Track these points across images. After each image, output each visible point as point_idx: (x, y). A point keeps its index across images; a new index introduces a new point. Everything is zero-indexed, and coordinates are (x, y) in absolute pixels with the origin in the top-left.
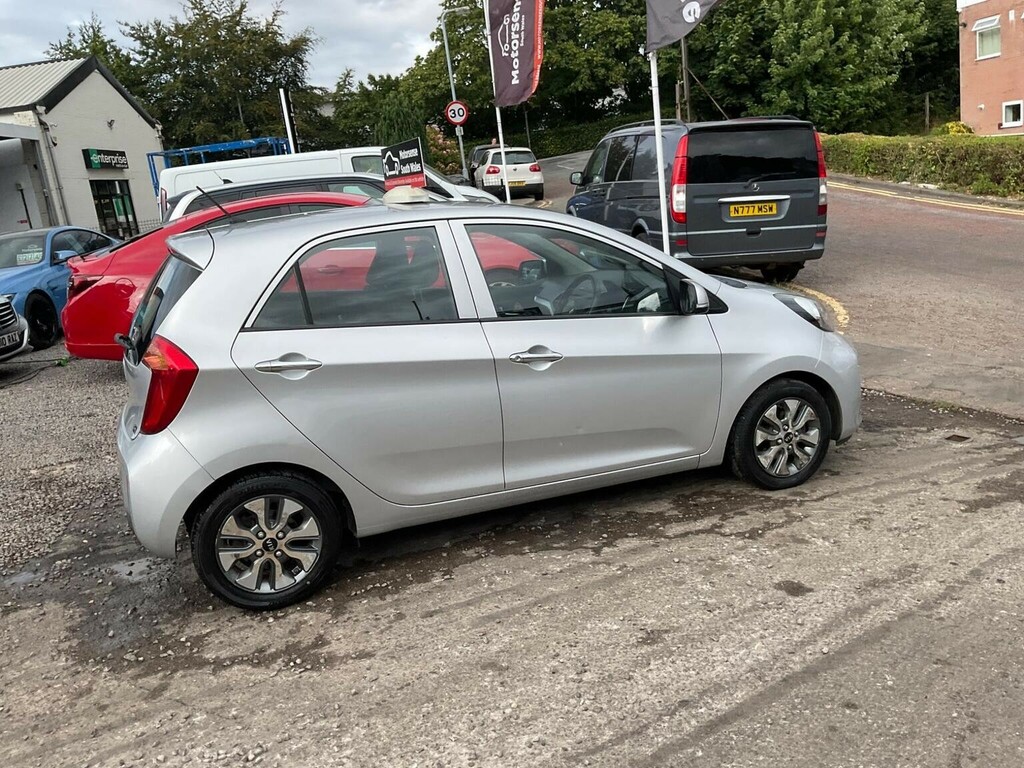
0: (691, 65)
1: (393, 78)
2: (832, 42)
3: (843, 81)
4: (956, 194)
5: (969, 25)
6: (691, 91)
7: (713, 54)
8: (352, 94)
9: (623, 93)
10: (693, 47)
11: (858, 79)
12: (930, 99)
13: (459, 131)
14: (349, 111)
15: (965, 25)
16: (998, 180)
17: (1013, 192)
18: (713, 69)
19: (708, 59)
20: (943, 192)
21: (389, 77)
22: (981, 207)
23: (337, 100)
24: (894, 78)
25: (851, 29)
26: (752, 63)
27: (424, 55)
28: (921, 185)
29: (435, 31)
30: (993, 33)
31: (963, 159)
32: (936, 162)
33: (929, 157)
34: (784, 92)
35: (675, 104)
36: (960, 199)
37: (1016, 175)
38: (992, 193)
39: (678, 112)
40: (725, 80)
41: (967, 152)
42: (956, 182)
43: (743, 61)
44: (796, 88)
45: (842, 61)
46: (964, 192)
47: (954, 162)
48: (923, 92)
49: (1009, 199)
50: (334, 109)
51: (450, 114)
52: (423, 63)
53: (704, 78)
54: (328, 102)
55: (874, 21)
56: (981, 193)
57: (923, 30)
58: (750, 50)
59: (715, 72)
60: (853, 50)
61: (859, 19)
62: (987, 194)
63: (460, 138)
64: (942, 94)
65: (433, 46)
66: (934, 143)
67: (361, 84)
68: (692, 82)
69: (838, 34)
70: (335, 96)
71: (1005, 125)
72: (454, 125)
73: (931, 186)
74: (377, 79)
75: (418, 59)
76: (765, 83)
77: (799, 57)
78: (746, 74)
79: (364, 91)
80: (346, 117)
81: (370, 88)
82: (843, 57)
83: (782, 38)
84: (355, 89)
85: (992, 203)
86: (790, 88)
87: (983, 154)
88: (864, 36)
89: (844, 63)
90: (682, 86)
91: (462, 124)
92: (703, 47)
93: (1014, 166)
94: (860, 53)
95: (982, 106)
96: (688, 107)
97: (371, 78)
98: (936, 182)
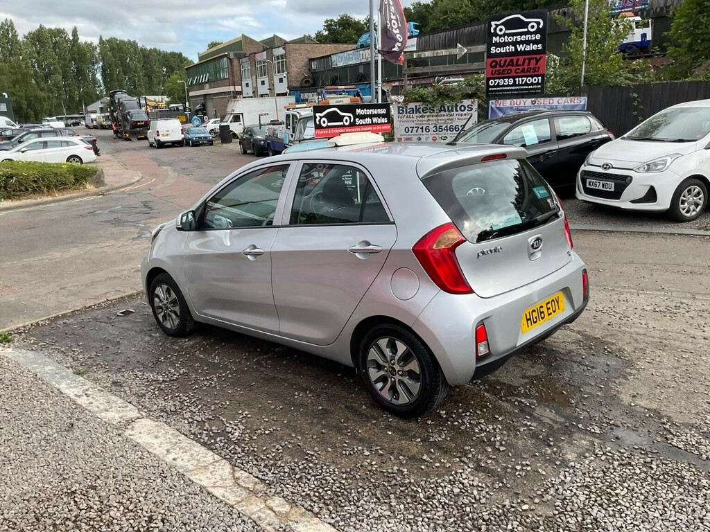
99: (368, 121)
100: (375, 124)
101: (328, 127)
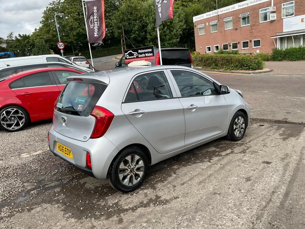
0: (125, 34)
1: (27, 35)
2: (163, 29)
3: (166, 40)
4: (206, 69)
5: (196, 26)
6: (126, 42)
7: (131, 31)
8: (13, 40)
9: (101, 42)
10: (125, 29)
11: (170, 40)
12: (187, 46)
13: (62, 51)
14: (12, 45)
15: (195, 26)
16: (217, 65)
17: (221, 68)
18: (131, 36)
19: (129, 33)
20: (203, 69)
21: (26, 35)
22: (214, 72)
23: (7, 42)
24: (178, 40)
25: (167, 26)
26: (142, 34)
27: (38, 28)
28: (197, 67)
29: (42, 21)
30: (202, 28)
31: (207, 60)
32: (200, 61)
33: (198, 60)
34: (151, 43)
35: (121, 46)
36: (208, 70)
37: (221, 64)
38: (216, 69)
39: (122, 47)
40: (135, 39)
41: (208, 58)
42: (205, 66)
43: (139, 33)
44: (154, 42)
45: (165, 35)
46: (208, 69)
47: (205, 61)
48: (185, 44)
49: (220, 70)
50: (6, 45)
51: (59, 46)
52: (37, 31)
53: (129, 38)
54: (4, 43)
55: (173, 24)
56: (213, 69)
57: (184, 27)
58: (141, 31)
59: (132, 36)
60: (168, 32)
61: (169, 23)
62: (214, 69)
63: (62, 53)
64: (189, 44)
65: (41, 25)
66: (199, 56)
67: (16, 37)
68: (126, 39)
69: (164, 27)
70: (7, 40)
71: (207, 52)
72: (60, 49)
73: (200, 67)
74: (22, 35)
75: (36, 29)
76: (146, 40)
77: (155, 33)
78: (141, 37)
79: (17, 39)
80: (11, 47)
81: (19, 38)
82: (165, 34)
83: (150, 28)
84: (14, 39)
85: (216, 71)
86: (152, 42)
87: (212, 59)
88: (170, 28)
89: (166, 35)
90: (123, 40)
91: (63, 49)
92: (128, 29)
93: (220, 62)
94: (170, 33)
95: (201, 47)
96: (125, 46)
97: (20, 35)
98: (200, 66)
99: (143, 55)
100: (147, 56)
101: (129, 58)
